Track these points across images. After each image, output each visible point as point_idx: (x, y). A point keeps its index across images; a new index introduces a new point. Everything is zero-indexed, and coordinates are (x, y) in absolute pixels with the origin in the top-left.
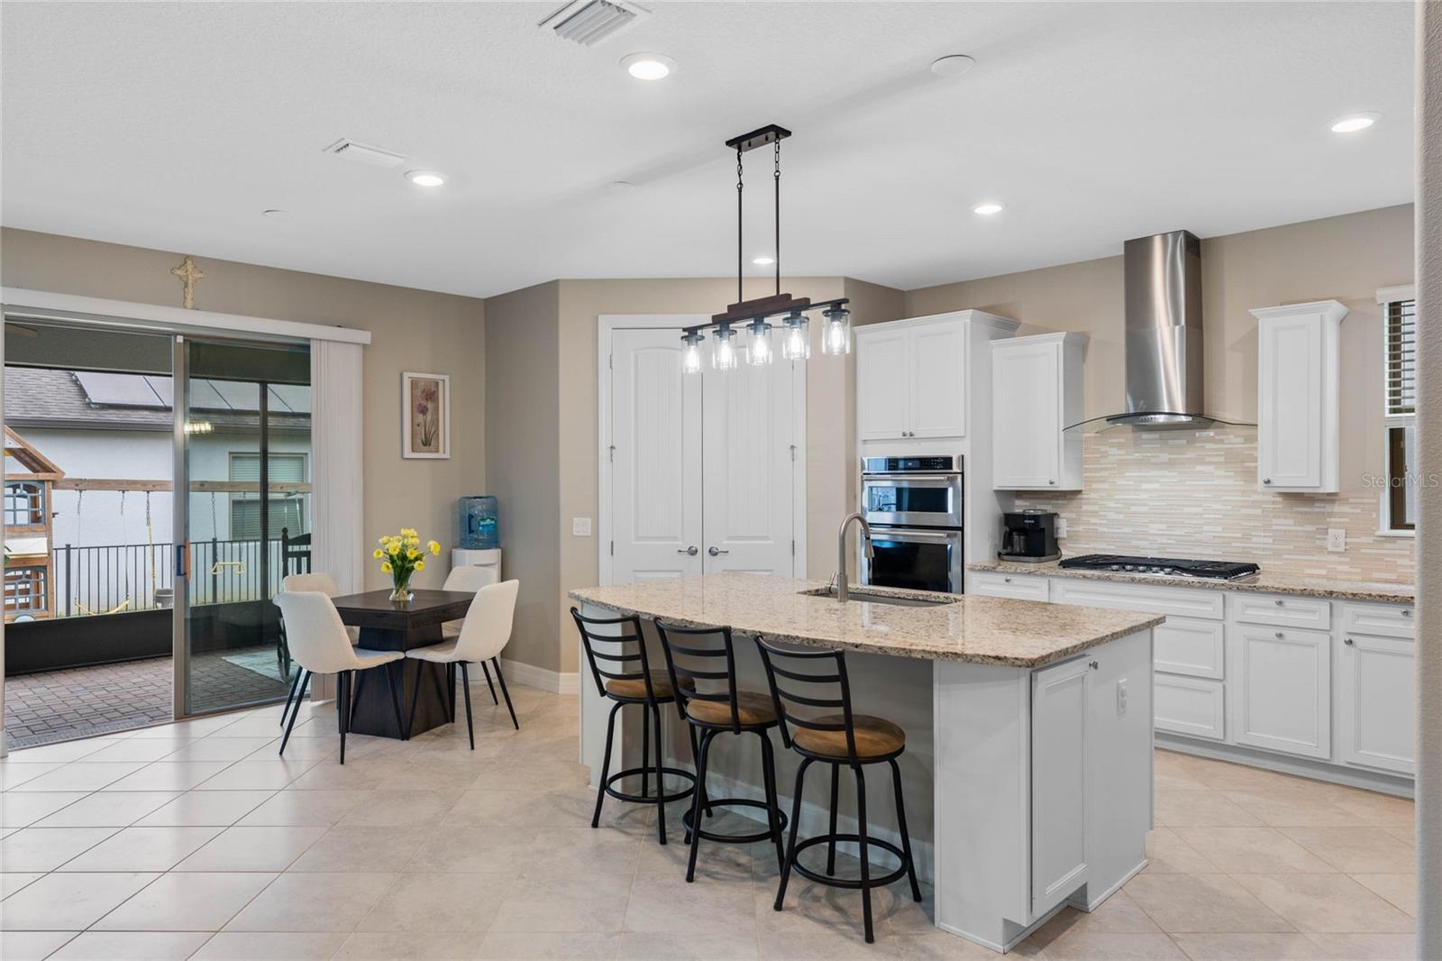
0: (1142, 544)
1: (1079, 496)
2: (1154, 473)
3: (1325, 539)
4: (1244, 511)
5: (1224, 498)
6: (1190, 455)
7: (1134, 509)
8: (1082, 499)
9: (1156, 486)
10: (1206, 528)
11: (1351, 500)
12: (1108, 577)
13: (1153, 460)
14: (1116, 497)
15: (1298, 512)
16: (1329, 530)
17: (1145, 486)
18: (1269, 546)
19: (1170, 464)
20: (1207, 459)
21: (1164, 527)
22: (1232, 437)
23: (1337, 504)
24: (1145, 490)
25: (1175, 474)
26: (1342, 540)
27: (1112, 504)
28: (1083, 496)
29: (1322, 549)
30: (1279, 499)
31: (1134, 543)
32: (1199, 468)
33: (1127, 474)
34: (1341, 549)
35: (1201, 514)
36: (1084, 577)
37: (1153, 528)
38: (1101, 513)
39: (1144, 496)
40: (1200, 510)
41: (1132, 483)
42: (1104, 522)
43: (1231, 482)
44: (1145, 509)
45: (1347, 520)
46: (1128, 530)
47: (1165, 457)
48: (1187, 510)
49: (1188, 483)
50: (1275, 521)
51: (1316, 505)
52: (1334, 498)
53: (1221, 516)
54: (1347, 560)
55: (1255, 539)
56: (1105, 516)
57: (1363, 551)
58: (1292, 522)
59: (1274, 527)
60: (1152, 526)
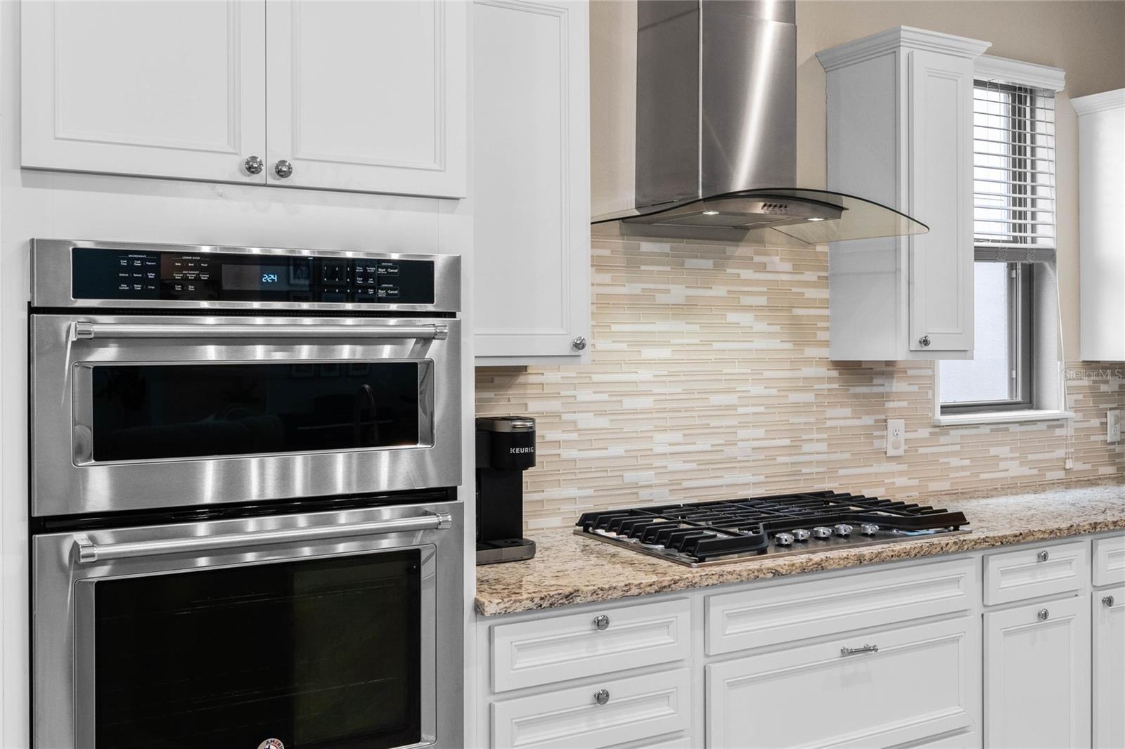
0: (645, 476)
1: (522, 379)
2: (660, 326)
3: (882, 437)
4: (794, 397)
5: (767, 374)
6: (719, 291)
7: (628, 403)
8: (525, 384)
9: (665, 353)
10: (742, 433)
11: (910, 372)
12: (818, 564)
13: (661, 298)
14: (596, 378)
15: (856, 396)
16: (889, 421)
17: (648, 353)
18: (825, 457)
19: (684, 309)
20: (747, 300)
21: (677, 437)
22: (777, 259)
23: (895, 380)
24: (649, 363)
25: (696, 328)
26: (903, 436)
27: (584, 395)
28: (532, 379)
29: (883, 455)
30: (835, 373)
31: (630, 477)
32: (732, 317)
33: (615, 328)
34: (900, 452)
35: (734, 407)
36: (777, 574)
37: (662, 442)
38: (565, 417)
39: (645, 374)
40: (731, 399)
41: (624, 346)
42: (574, 436)
43: (775, 344)
44: (646, 402)
45: (904, 404)
46: (617, 450)
47: (678, 292)
48: (715, 400)
49: (716, 346)
50: (831, 412)
51: (876, 381)
52: (890, 369)
53: (762, 409)
54: (904, 467)
55: (806, 448)
56: (575, 422)
57: (921, 451)
58: (847, 412)
59: (829, 423)
60: (659, 437)
